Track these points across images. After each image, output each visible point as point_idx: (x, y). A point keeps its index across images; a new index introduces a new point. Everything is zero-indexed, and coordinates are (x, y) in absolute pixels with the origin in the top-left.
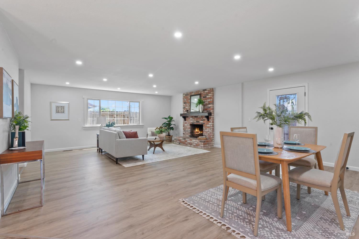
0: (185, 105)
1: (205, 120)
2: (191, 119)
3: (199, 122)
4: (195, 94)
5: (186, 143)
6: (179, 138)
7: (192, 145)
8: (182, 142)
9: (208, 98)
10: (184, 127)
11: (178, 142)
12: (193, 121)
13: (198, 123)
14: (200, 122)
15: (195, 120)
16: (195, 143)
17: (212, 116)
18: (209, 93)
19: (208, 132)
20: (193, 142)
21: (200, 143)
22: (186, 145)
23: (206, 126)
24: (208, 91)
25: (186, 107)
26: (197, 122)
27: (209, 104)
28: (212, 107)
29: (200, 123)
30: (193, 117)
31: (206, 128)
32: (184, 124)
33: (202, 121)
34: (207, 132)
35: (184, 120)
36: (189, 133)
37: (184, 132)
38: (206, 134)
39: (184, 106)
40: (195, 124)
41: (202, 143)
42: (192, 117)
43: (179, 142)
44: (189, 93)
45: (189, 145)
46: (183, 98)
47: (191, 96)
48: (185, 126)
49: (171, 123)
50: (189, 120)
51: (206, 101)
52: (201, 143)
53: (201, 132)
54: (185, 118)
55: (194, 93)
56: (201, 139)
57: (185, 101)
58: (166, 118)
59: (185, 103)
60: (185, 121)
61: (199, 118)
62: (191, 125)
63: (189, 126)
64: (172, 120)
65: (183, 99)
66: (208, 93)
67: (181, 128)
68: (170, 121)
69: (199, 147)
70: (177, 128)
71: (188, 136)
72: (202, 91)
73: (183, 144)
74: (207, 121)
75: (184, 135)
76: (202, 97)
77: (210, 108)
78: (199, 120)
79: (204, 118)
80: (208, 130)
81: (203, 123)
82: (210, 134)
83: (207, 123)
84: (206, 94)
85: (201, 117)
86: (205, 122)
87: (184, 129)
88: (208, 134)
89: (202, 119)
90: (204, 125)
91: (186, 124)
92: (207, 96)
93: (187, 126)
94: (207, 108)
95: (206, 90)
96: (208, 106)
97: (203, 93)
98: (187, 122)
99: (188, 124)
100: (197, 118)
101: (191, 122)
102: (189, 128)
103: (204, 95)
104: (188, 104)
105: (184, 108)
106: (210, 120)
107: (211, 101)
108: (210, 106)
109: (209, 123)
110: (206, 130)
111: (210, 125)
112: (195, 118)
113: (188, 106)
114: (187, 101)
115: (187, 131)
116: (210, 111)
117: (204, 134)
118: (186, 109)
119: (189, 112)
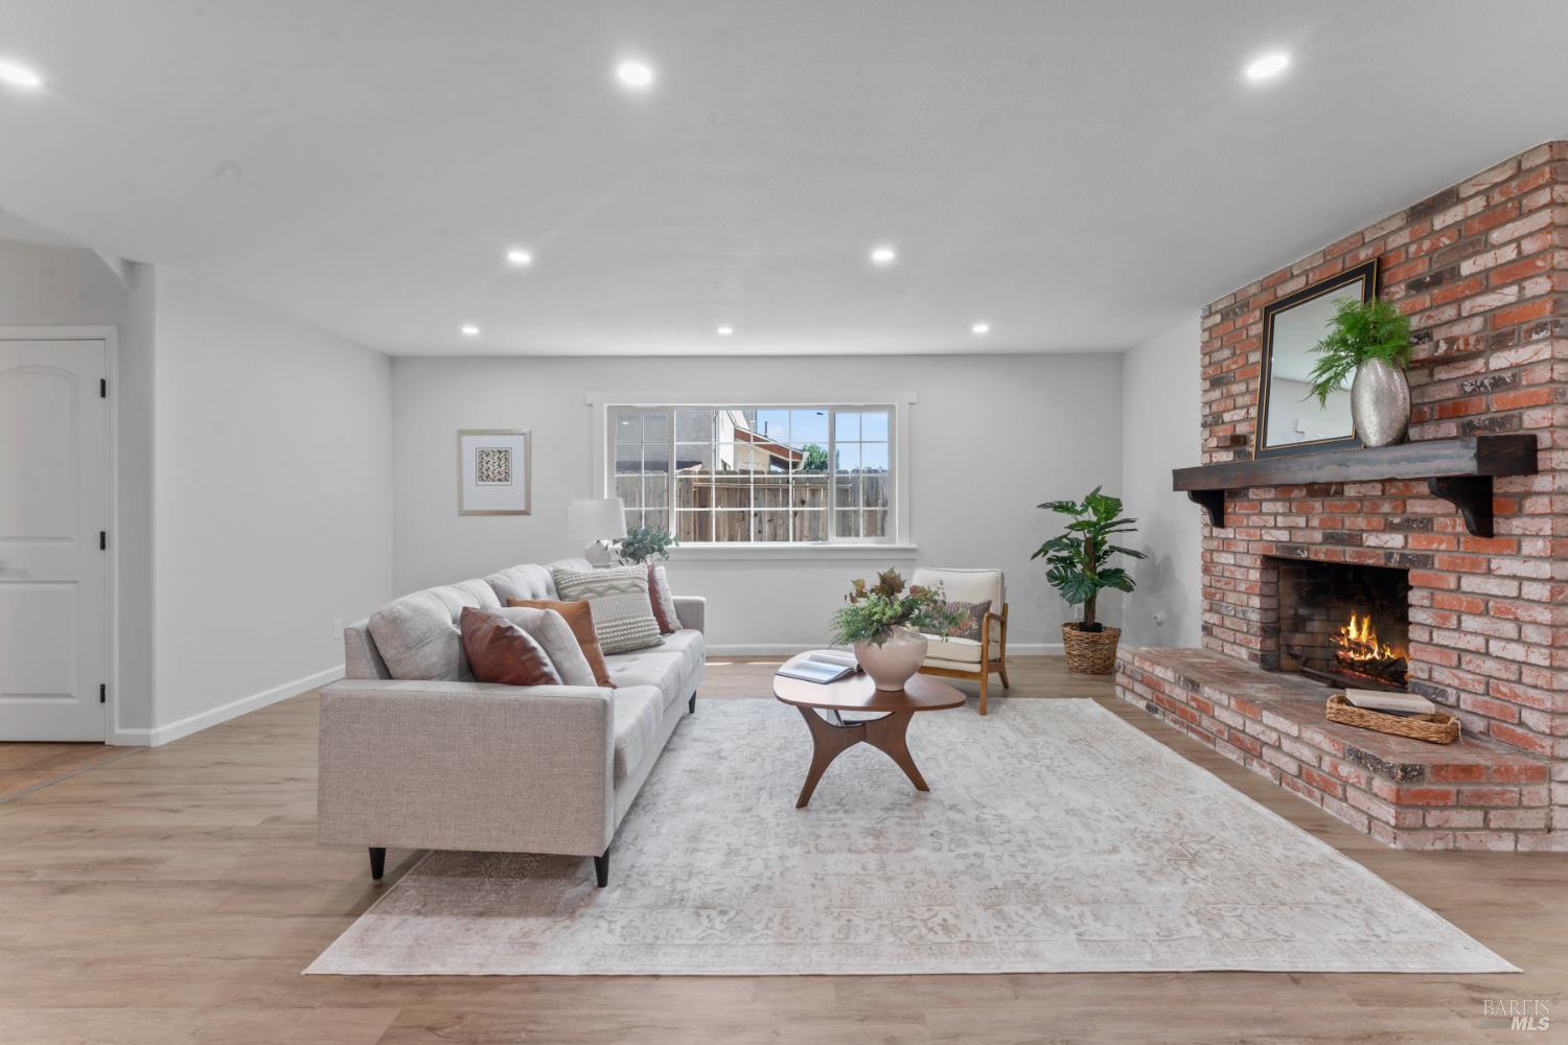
0: (1216, 394)
1: (1438, 523)
2: (1276, 515)
3: (1354, 539)
4: (1314, 278)
6: (1147, 666)
7: (1260, 757)
8: (1171, 706)
9: (1485, 282)
10: (1207, 578)
11: (1141, 696)
12: (1290, 529)
13: (1348, 555)
14: (1371, 540)
15: (1315, 522)
16: (1287, 745)
17: (1542, 483)
18: (1495, 217)
19: (1487, 654)
20: (1274, 736)
21: (1346, 769)
22: (1207, 738)
23: (1453, 585)
24: (1476, 205)
25: (1227, 417)
26: (1329, 538)
27: (1501, 342)
28: (1542, 374)
29: (1362, 555)
30: (1296, 493)
31: (1452, 611)
32: (1212, 551)
33: (1390, 528)
34: (1466, 658)
35: (1207, 518)
36: (1255, 629)
37: (1214, 619)
38: (1440, 675)
39: (1214, 407)
40: (1312, 557)
41: (1381, 785)
42: (1284, 490)
43: (1148, 693)
44: (1253, 290)
45: (1233, 755)
46: (1205, 344)
47: (1270, 312)
48: (1217, 570)
49: (1108, 537)
50: (1255, 520)
51: (1449, 312)
52: (1364, 774)
54: (1215, 501)
55: (1306, 273)
56: (1373, 719)
57: (1220, 362)
58: (1061, 507)
59: (1216, 381)
60: (1216, 531)
61: (1361, 499)
62: (1269, 562)
63: (1255, 575)
64: (1115, 520)
65: (1205, 355)
66: (1477, 226)
67: (1191, 580)
68: (1099, 529)
70: (1161, 575)
71: (1244, 653)
72: (1397, 223)
73: (1175, 722)
74: (1462, 539)
75: (1207, 639)
76: (1392, 289)
77: (1514, 384)
78: (1353, 524)
79: (1422, 497)
80: (1475, 634)
81: (1403, 556)
82: (1504, 689)
83: (1463, 558)
84: (1446, 246)
85: (1383, 491)
86: (1435, 546)
87: (1213, 590)
88: (1479, 682)
89: (1394, 514)
90: (1420, 571)
91: (1223, 551)
92: (1465, 258)
93: (1232, 568)
94: (1468, 389)
95: (1458, 198)
96: (1477, 373)
97: (1407, 245)
98: (1237, 537)
99: (1248, 553)
100: (1337, 502)
101: (1269, 538)
102: (1248, 593)
103: (1426, 259)
104: (1242, 387)
105: (1211, 425)
106: (1515, 522)
107: (1511, 304)
108: (1511, 367)
109: (1489, 561)
110: (1456, 635)
111: (1506, 581)
112: (1318, 505)
113: (1247, 399)
114: (1233, 363)
115: (1233, 613)
116: (1513, 416)
117: (1426, 666)
118: (1224, 426)
119: (1251, 450)
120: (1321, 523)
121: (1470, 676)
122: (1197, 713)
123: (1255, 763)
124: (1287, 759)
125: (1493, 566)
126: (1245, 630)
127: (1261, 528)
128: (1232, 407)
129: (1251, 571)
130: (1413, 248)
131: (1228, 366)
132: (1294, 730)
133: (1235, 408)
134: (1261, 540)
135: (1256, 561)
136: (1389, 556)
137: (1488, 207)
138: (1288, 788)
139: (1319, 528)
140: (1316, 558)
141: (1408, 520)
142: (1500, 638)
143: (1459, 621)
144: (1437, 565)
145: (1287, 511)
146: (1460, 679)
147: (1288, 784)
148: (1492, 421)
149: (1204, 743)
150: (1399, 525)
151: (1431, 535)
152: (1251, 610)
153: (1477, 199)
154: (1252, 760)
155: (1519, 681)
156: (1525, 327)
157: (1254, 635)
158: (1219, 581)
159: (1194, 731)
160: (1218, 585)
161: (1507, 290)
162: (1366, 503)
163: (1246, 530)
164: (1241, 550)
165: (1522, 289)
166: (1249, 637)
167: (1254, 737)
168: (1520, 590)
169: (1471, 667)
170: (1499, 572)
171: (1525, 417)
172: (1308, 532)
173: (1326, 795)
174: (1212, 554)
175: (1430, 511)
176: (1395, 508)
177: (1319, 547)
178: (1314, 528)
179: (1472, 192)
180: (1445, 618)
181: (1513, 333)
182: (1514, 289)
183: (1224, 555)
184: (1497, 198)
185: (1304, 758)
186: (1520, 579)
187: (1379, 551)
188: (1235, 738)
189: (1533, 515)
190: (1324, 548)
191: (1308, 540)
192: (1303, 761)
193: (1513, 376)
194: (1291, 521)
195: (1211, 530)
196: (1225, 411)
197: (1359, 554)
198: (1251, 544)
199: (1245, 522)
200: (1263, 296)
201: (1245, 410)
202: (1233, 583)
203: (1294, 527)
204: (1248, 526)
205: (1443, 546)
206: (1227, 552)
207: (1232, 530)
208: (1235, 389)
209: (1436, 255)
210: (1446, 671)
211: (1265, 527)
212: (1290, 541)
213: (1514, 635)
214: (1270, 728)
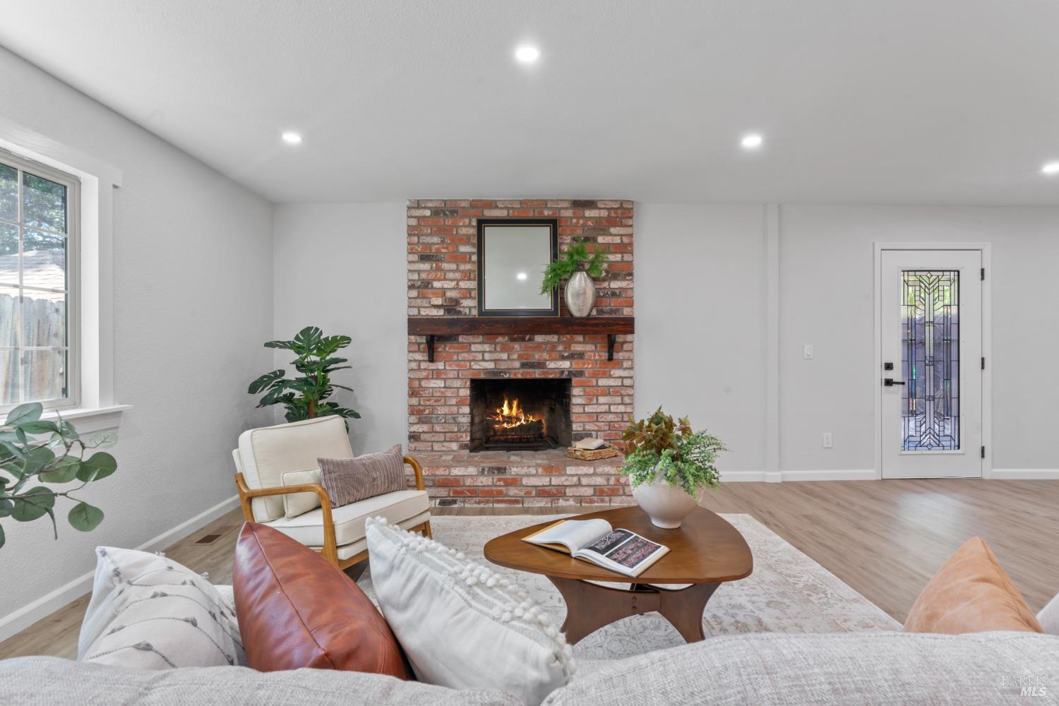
0: (426, 266)
1: (587, 355)
2: (483, 352)
3: (541, 365)
4: (513, 215)
5: (513, 491)
8: (473, 492)
9: (608, 249)
10: (413, 400)
12: (495, 361)
13: (537, 374)
14: (551, 365)
15: (515, 356)
16: (584, 481)
18: (612, 222)
19: (610, 412)
20: (575, 479)
22: (517, 502)
23: (592, 383)
24: (604, 213)
25: (437, 284)
26: (523, 365)
27: (615, 277)
29: (547, 373)
30: (500, 339)
31: (591, 397)
32: (420, 380)
33: (563, 358)
34: (600, 416)
36: (463, 427)
37: (421, 428)
38: (589, 427)
39: (423, 275)
40: (512, 377)
42: (489, 337)
44: (463, 204)
46: (412, 227)
47: (482, 223)
48: (425, 392)
50: (465, 356)
53: (531, 419)
54: (435, 341)
55: (508, 208)
57: (430, 244)
59: (424, 257)
60: (427, 365)
61: (545, 343)
62: (476, 382)
63: (463, 393)
64: (329, 358)
65: (411, 235)
66: (605, 222)
71: (454, 446)
72: (566, 205)
73: (479, 503)
74: (598, 362)
75: (413, 445)
76: (564, 237)
77: (619, 296)
78: (541, 356)
79: (580, 343)
80: (605, 404)
81: (570, 372)
82: (616, 426)
83: (599, 371)
84: (590, 226)
85: (559, 339)
86: (586, 366)
87: (422, 408)
88: (606, 425)
89: (565, 351)
90: (578, 379)
91: (433, 378)
92: (601, 235)
93: (442, 390)
94: (602, 294)
95: (596, 205)
96: (605, 288)
97: (571, 218)
98: (447, 368)
99: (458, 378)
100: (530, 344)
101: (478, 367)
102: (459, 404)
103: (581, 228)
104: (453, 266)
105: (419, 287)
106: (620, 354)
107: (618, 262)
108: (619, 288)
109: (610, 372)
110: (596, 406)
111: (617, 379)
112: (517, 346)
113: (457, 275)
114: (444, 248)
115: (443, 421)
116: (619, 309)
117: (581, 424)
118: (434, 290)
119: (462, 309)
120: (518, 358)
121: (603, 424)
122: (503, 489)
123: (561, 501)
124: (586, 488)
125: (612, 373)
126: (456, 430)
127: (470, 361)
128: (442, 277)
129: (461, 390)
130: (574, 221)
131: (438, 250)
132: (591, 471)
133: (445, 279)
134: (471, 368)
135: (466, 383)
136: (562, 372)
137: (609, 216)
138: (587, 505)
139: (518, 360)
140: (515, 377)
141: (572, 354)
142: (615, 404)
143: (597, 399)
144: (587, 375)
145: (493, 350)
146: (598, 426)
147: (587, 502)
148: (611, 310)
149: (513, 506)
150: (567, 356)
151: (583, 361)
152: (461, 416)
153: (605, 211)
154: (558, 500)
155: (622, 421)
156: (624, 273)
157: (465, 432)
158: (429, 400)
159: (499, 502)
160: (428, 403)
161: (617, 255)
162: (548, 346)
163: (456, 363)
164: (452, 377)
165: (623, 257)
166: (459, 434)
167: (559, 485)
168: (622, 382)
169: (602, 420)
170: (614, 376)
172: (509, 362)
173: (612, 497)
174: (419, 382)
175: (583, 349)
176: (565, 348)
177: (517, 371)
178: (513, 360)
179: (603, 206)
180: (591, 400)
181: (619, 274)
182: (620, 256)
183: (433, 381)
184: (613, 214)
185: (597, 484)
186: (622, 378)
187: (556, 370)
188: (542, 492)
189: (627, 351)
190: (521, 371)
191: (509, 367)
192: (597, 486)
193: (620, 292)
194: (496, 356)
195: (419, 364)
196: (434, 280)
197: (544, 373)
198: (460, 372)
199: (455, 357)
200: (473, 211)
201: (456, 282)
202: (443, 400)
203: (499, 360)
204: (458, 360)
205: (590, 366)
206: (437, 379)
207: (442, 363)
208: (445, 266)
209: (586, 228)
210: (591, 424)
211: (474, 360)
212: (495, 368)
213: (620, 402)
214: (572, 476)
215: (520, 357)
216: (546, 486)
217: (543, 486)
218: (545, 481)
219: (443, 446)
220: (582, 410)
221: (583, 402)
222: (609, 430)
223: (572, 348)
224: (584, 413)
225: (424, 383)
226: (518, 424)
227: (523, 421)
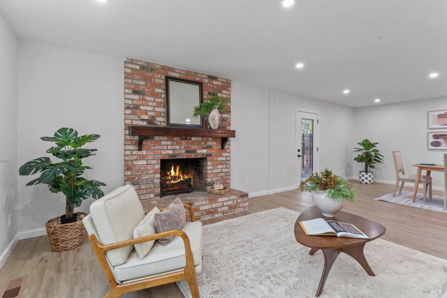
0: (136, 97)
2: (167, 145)
3: (194, 151)
4: (182, 77)
12: (173, 150)
13: (192, 156)
14: (199, 151)
15: (183, 147)
16: (225, 204)
18: (223, 88)
19: (222, 172)
20: (221, 203)
21: (239, 201)
23: (216, 160)
24: (220, 84)
25: (142, 108)
26: (187, 152)
27: (225, 112)
30: (175, 139)
33: (204, 148)
34: (218, 174)
36: (158, 185)
39: (135, 102)
40: (181, 157)
44: (157, 67)
46: (127, 74)
47: (168, 78)
48: (135, 168)
50: (158, 147)
53: (186, 177)
55: (180, 73)
57: (139, 85)
59: (135, 92)
65: (127, 78)
66: (220, 88)
69: (237, 211)
71: (152, 196)
72: (205, 77)
74: (218, 150)
76: (205, 91)
77: (226, 121)
78: (194, 147)
79: (211, 141)
80: (220, 169)
81: (206, 155)
83: (218, 154)
84: (215, 88)
85: (202, 139)
87: (133, 176)
89: (204, 145)
90: (210, 158)
91: (140, 160)
92: (219, 93)
93: (145, 166)
94: (222, 120)
95: (217, 79)
96: (223, 117)
97: (208, 83)
98: (148, 154)
99: (154, 159)
100: (190, 141)
101: (164, 153)
102: (154, 173)
104: (152, 99)
106: (226, 146)
108: (225, 117)
109: (222, 154)
110: (217, 170)
112: (184, 142)
113: (154, 104)
114: (147, 88)
115: (146, 182)
117: (211, 178)
118: (141, 111)
119: (156, 122)
120: (184, 148)
121: (219, 177)
123: (216, 214)
124: (225, 207)
125: (223, 155)
126: (153, 187)
127: (160, 150)
128: (146, 104)
129: (156, 166)
130: (209, 85)
131: (143, 89)
132: (228, 199)
133: (147, 105)
134: (161, 154)
135: (158, 161)
136: (203, 155)
138: (226, 214)
140: (183, 158)
141: (207, 146)
142: (224, 168)
143: (217, 167)
144: (213, 156)
145: (172, 144)
146: (217, 178)
148: (223, 127)
150: (205, 147)
151: (212, 149)
152: (155, 179)
153: (221, 82)
155: (226, 175)
156: (228, 111)
157: (157, 187)
158: (138, 172)
160: (137, 173)
162: (197, 142)
163: (153, 151)
164: (151, 158)
165: (227, 104)
166: (154, 189)
167: (215, 208)
168: (226, 158)
171: (227, 127)
172: (180, 150)
173: (235, 209)
174: (132, 162)
175: (212, 144)
176: (205, 143)
177: (183, 154)
178: (182, 149)
179: (220, 80)
180: (215, 167)
183: (140, 161)
184: (223, 85)
185: (230, 204)
186: (226, 157)
187: (201, 154)
189: (228, 145)
190: (185, 154)
191: (180, 153)
193: (226, 119)
194: (174, 147)
195: (132, 152)
196: (141, 105)
197: (196, 155)
198: (155, 156)
199: (153, 148)
200: (163, 71)
201: (153, 108)
202: (146, 171)
203: (175, 149)
204: (154, 149)
205: (214, 152)
206: (142, 160)
207: (145, 151)
208: (148, 98)
209: (213, 89)
210: (215, 178)
211: (163, 149)
212: (173, 153)
213: (225, 167)
214: (220, 202)
215: (185, 148)
216: (210, 209)
217: (209, 209)
218: (209, 207)
219: (146, 196)
220: (211, 172)
221: (212, 168)
222: (222, 180)
223: (208, 144)
224: (212, 173)
225: (135, 163)
226: (179, 180)
227: (182, 179)
